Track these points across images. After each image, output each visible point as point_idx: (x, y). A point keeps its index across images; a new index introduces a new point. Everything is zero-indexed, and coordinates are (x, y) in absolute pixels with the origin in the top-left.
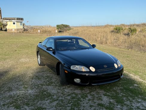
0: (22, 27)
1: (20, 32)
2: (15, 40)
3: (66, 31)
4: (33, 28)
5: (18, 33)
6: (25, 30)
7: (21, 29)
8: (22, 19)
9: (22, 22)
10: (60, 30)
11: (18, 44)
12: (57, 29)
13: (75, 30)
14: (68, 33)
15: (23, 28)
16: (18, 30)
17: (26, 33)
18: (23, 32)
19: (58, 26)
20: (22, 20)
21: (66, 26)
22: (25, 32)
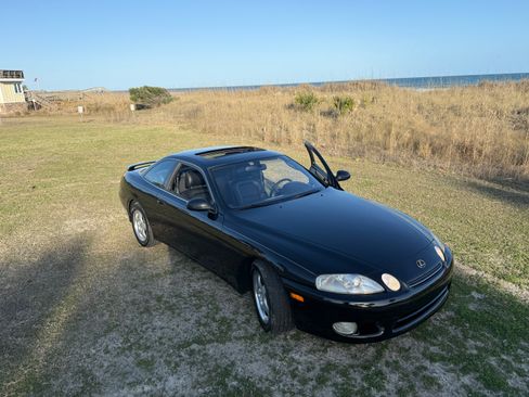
0: (21, 98)
1: (18, 114)
2: (15, 146)
3: (159, 105)
4: (56, 99)
5: (11, 117)
6: (31, 106)
7: (20, 104)
8: (19, 74)
9: (20, 82)
10: (139, 102)
11: (29, 159)
12: (132, 99)
13: (186, 102)
14: (165, 110)
15: (26, 99)
16: (9, 106)
17: (39, 115)
18: (27, 114)
19: (133, 92)
20: (18, 76)
21: (158, 92)
22: (33, 113)
